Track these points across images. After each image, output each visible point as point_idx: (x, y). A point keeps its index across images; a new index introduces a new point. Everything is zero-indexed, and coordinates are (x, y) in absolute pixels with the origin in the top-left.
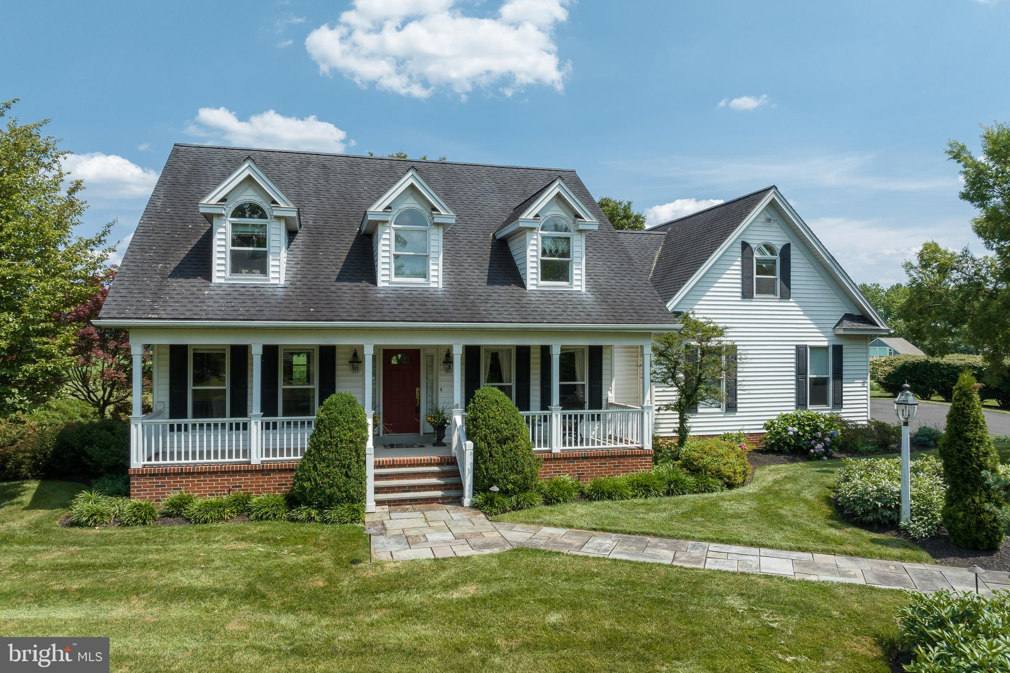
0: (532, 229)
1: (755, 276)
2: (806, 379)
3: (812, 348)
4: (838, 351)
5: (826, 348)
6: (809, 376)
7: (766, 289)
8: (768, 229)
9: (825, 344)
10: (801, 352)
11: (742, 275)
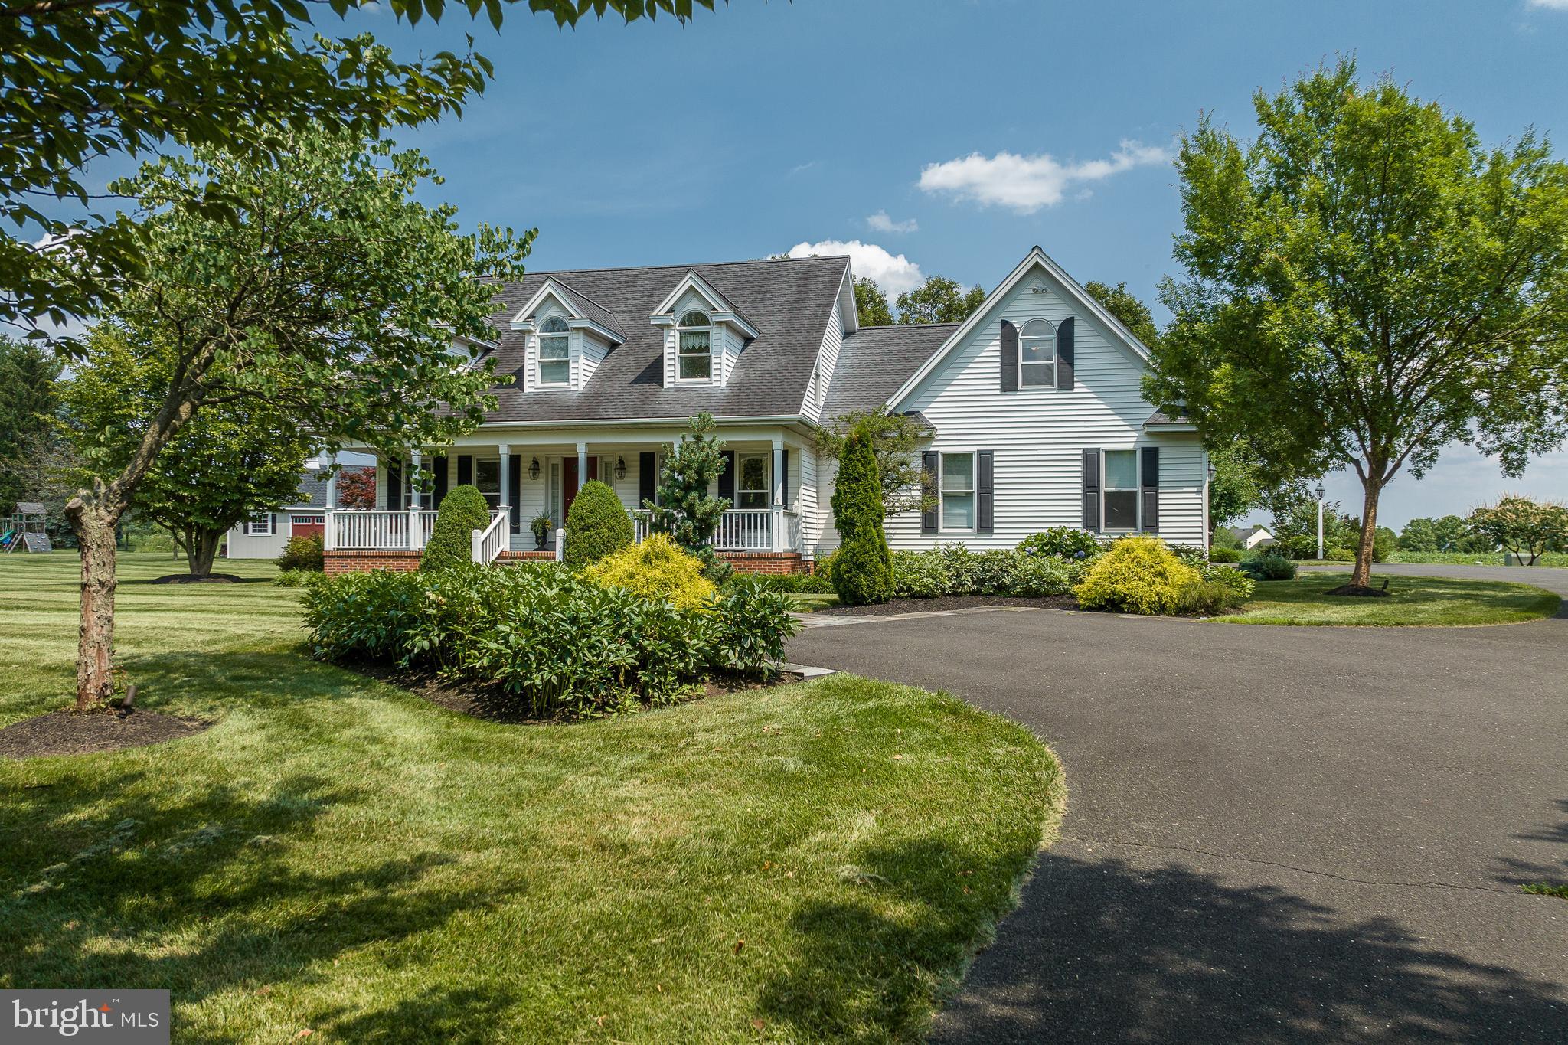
0: (669, 326)
1: (1020, 362)
2: (1098, 492)
3: (1108, 452)
4: (1151, 458)
5: (1133, 452)
6: (1103, 489)
7: (1039, 377)
8: (1040, 302)
9: (1131, 446)
10: (1090, 458)
11: (1002, 362)
